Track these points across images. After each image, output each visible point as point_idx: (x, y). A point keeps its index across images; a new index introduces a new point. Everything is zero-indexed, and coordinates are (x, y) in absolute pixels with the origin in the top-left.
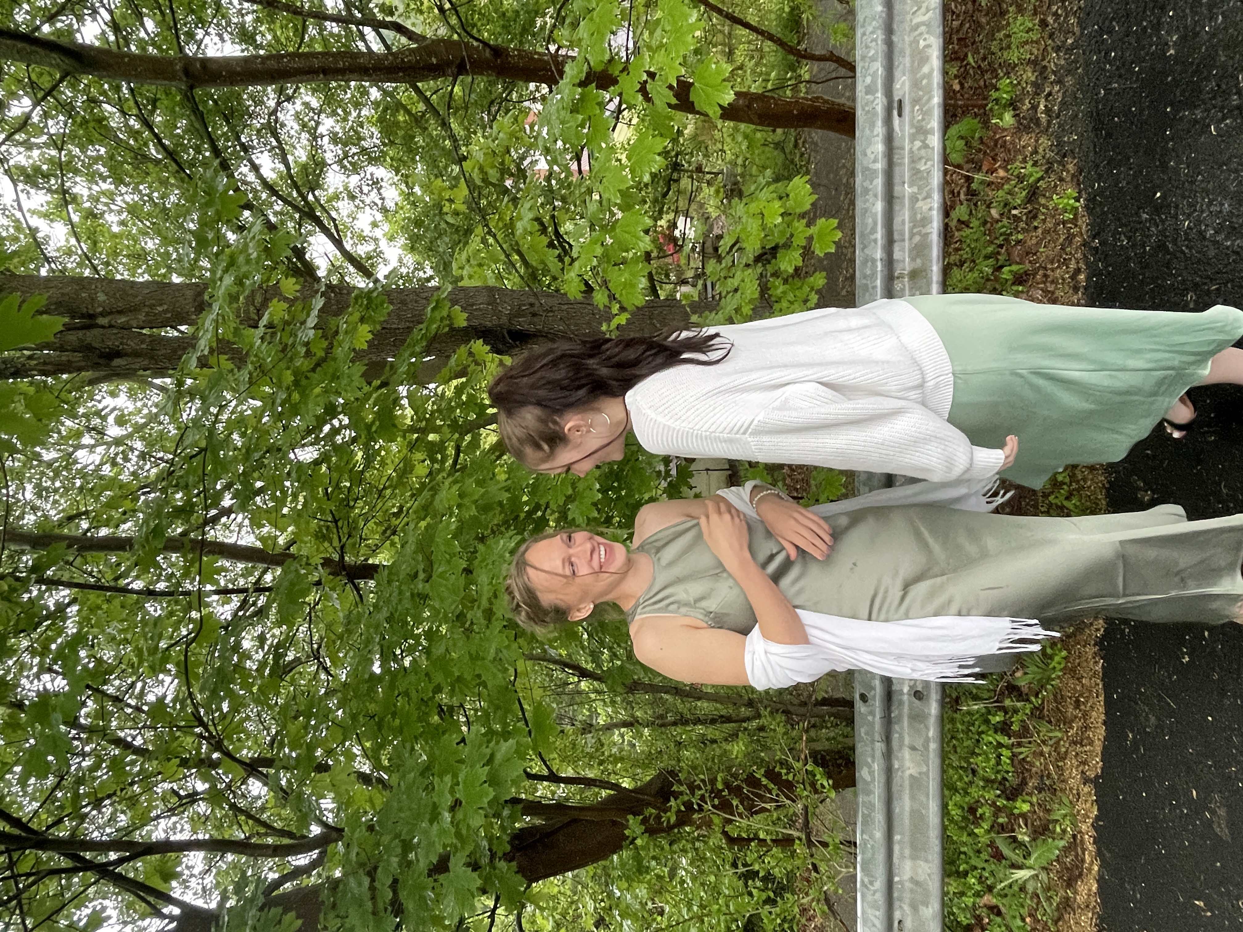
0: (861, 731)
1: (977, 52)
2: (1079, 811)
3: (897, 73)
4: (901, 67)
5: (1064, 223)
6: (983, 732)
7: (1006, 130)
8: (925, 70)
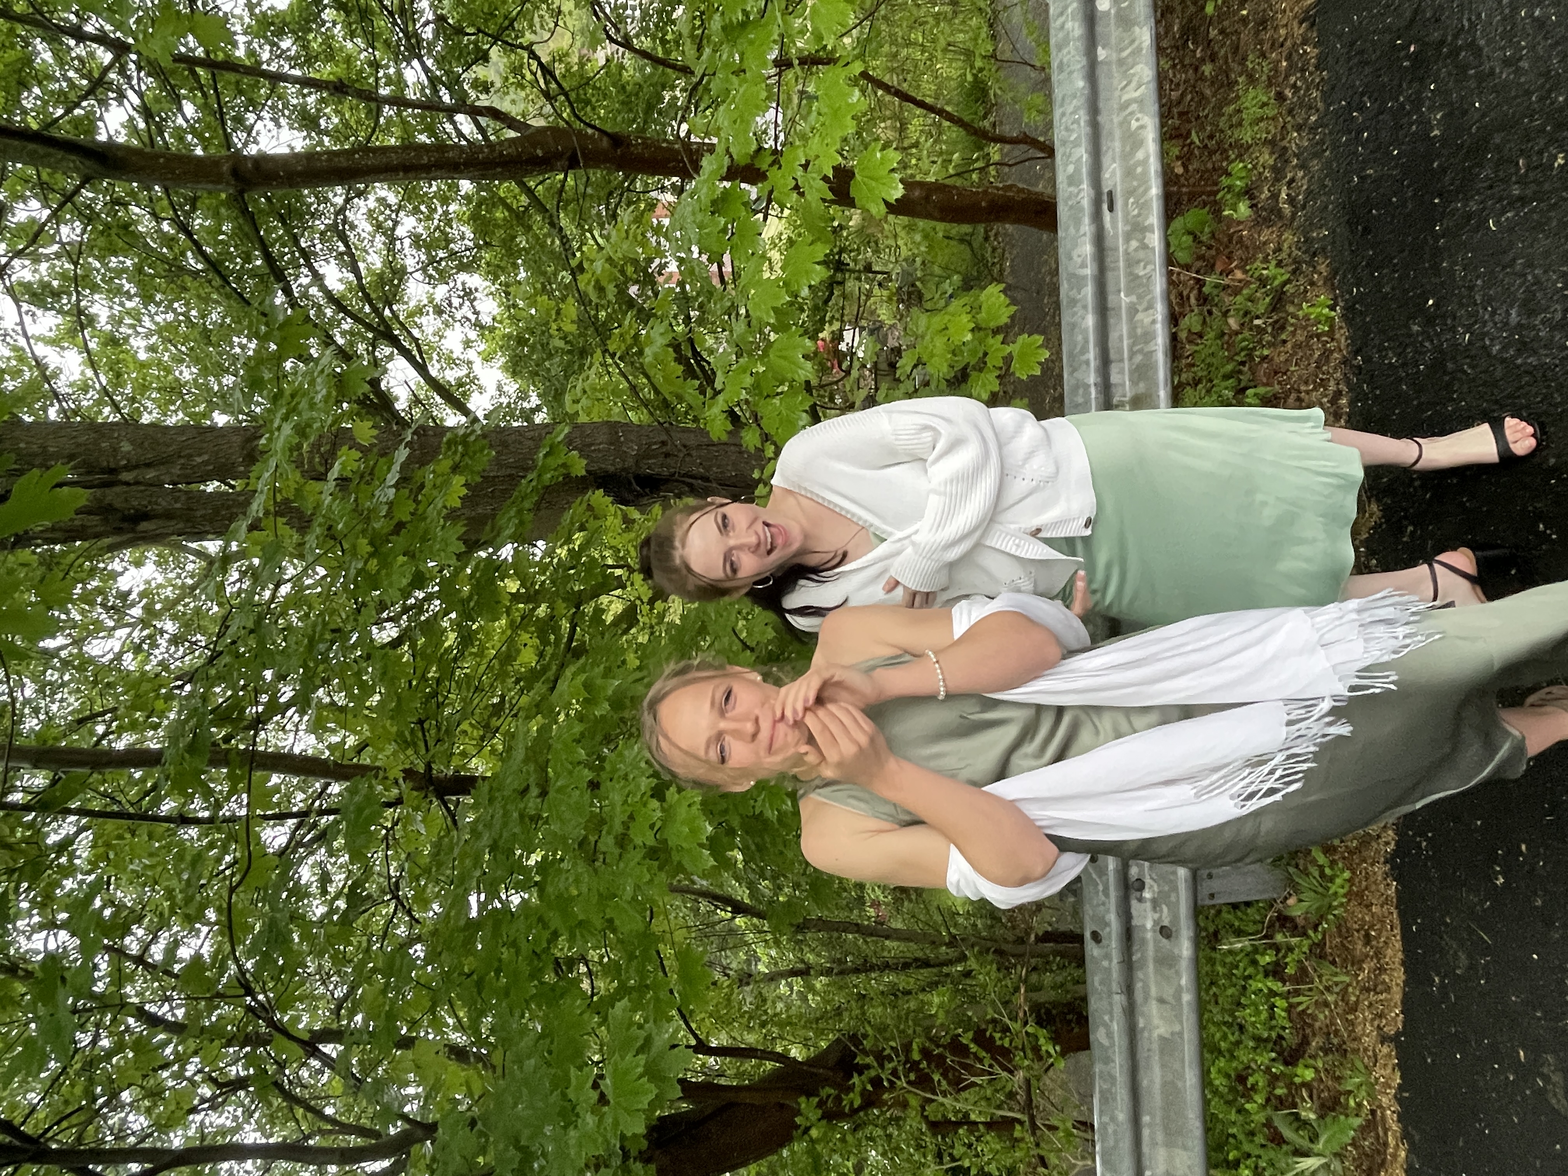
0: (1095, 981)
1: (1202, 128)
2: (1377, 1079)
3: (1106, 160)
4: (1110, 153)
5: (1318, 336)
6: (1250, 977)
7: (1239, 223)
8: (1140, 155)
